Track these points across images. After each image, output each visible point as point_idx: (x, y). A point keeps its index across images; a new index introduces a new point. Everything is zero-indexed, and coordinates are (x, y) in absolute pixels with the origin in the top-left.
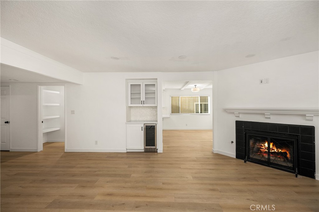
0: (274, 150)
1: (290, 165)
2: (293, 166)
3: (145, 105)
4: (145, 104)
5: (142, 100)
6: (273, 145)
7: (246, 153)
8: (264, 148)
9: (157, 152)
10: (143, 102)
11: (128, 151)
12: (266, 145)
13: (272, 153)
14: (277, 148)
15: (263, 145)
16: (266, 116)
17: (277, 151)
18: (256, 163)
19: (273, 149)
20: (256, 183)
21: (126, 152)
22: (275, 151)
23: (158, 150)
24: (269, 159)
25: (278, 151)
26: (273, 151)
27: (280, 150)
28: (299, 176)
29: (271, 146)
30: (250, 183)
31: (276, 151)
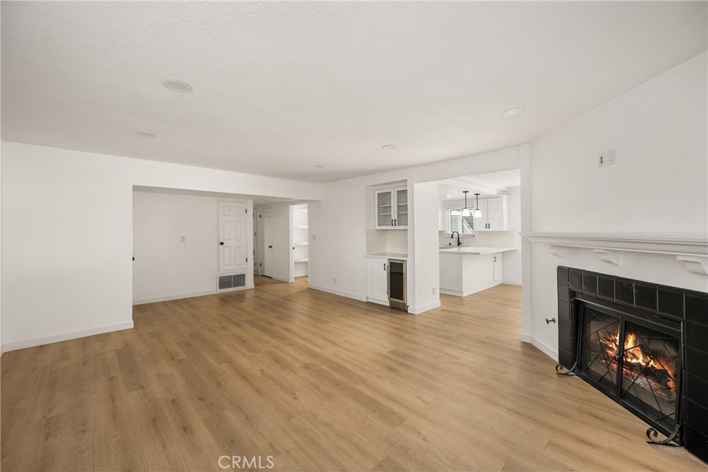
0: (638, 359)
3: (397, 227)
4: (398, 225)
5: (392, 218)
6: (635, 343)
7: (575, 354)
8: (614, 347)
9: (407, 311)
10: (394, 223)
11: (370, 300)
13: (632, 366)
14: (645, 354)
17: (643, 361)
18: (593, 386)
19: (635, 356)
21: (365, 301)
22: (640, 361)
23: (408, 308)
25: (648, 364)
26: (634, 361)
27: (652, 363)
31: (642, 363)
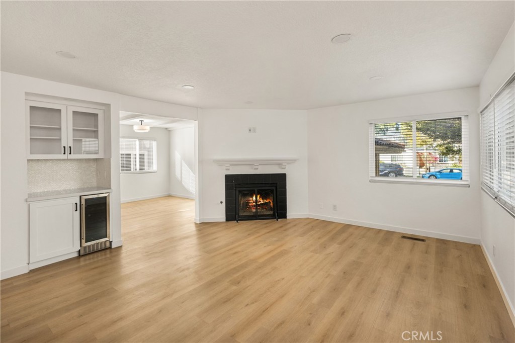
0: (261, 202)
1: (271, 212)
2: (274, 213)
3: (72, 156)
4: (73, 154)
5: (64, 143)
6: (260, 197)
7: (236, 212)
8: (252, 202)
9: (110, 248)
10: (68, 150)
12: (254, 198)
13: (259, 205)
14: (263, 199)
15: (251, 199)
16: (255, 167)
17: (263, 202)
20: (258, 235)
23: (113, 243)
24: (256, 212)
27: (265, 201)
28: (279, 220)
29: (258, 198)
30: (256, 236)
